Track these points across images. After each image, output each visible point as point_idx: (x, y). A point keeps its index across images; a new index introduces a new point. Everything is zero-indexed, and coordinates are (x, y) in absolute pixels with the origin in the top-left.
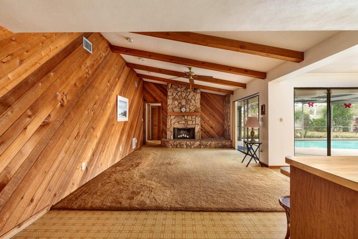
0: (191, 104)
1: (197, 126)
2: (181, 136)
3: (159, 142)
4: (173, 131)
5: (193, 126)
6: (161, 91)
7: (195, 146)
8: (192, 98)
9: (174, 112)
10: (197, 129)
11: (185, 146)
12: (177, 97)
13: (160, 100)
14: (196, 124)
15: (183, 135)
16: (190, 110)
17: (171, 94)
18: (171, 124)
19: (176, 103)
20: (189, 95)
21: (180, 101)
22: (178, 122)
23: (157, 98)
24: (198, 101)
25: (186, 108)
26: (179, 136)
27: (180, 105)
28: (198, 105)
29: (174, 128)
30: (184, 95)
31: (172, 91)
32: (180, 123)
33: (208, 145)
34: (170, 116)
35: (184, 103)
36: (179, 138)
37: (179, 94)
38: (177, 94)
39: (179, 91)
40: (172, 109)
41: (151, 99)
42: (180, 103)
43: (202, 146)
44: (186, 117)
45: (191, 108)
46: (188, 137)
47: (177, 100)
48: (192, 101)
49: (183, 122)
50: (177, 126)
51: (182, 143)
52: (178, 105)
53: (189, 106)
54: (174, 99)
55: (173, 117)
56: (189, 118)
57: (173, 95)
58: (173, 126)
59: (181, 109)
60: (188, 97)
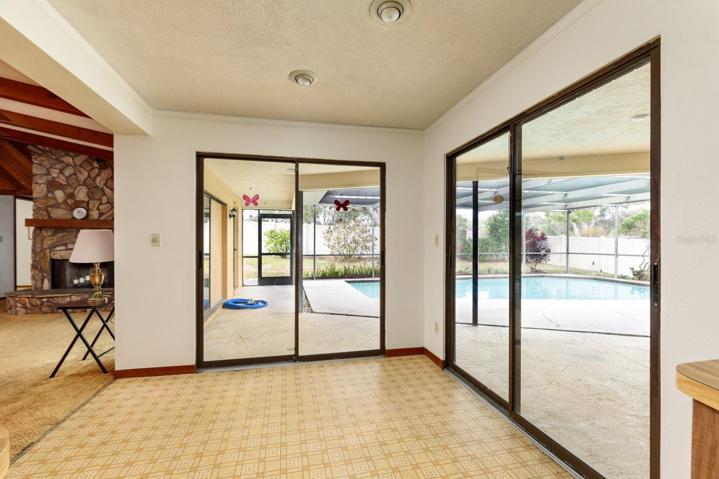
0: (104, 200)
2: (82, 281)
4: (47, 269)
8: (106, 184)
9: (50, 217)
12: (62, 180)
15: (88, 279)
16: (101, 214)
17: (44, 171)
18: (42, 250)
19: (60, 195)
20: (99, 174)
21: (69, 190)
25: (88, 210)
26: (76, 282)
27: (70, 201)
30: (83, 175)
31: (46, 164)
32: (71, 246)
35: (81, 195)
36: (76, 286)
37: (68, 172)
38: (61, 172)
39: (68, 165)
40: (46, 210)
42: (71, 196)
45: (105, 209)
47: (61, 187)
50: (60, 254)
52: (65, 200)
53: (97, 203)
54: (53, 184)
55: (48, 232)
57: (48, 173)
58: (51, 256)
59: (72, 210)
60: (94, 179)
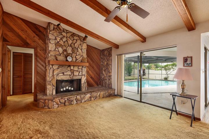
0: (78, 53)
1: (83, 77)
2: (65, 89)
3: (29, 99)
4: (55, 85)
5: (79, 77)
6: (34, 32)
7: (86, 100)
8: (78, 47)
9: (57, 60)
10: (84, 80)
11: (75, 101)
12: (62, 43)
13: (33, 44)
14: (82, 75)
15: (67, 88)
16: (76, 60)
17: (54, 38)
18: (53, 75)
19: (61, 50)
20: (76, 43)
21: (65, 48)
22: (63, 73)
23: (28, 41)
24: (85, 51)
25: (72, 57)
27: (65, 53)
28: (85, 55)
29: (57, 80)
30: (70, 42)
31: (55, 34)
32: (65, 74)
33: (97, 96)
34: (52, 65)
35: (70, 51)
36: (62, 92)
37: (64, 39)
38: (61, 39)
39: (64, 36)
40: (55, 56)
41: (17, 40)
42: (65, 50)
43: (93, 99)
44: (72, 68)
45: (78, 57)
46: (72, 89)
47: (61, 46)
48: (79, 50)
49: (69, 73)
50: (61, 77)
51: (72, 99)
52: (63, 52)
53: (75, 55)
54: (57, 44)
55: (55, 67)
56: (76, 69)
57: (56, 39)
58: (56, 78)
59: (66, 57)
60: (74, 44)
